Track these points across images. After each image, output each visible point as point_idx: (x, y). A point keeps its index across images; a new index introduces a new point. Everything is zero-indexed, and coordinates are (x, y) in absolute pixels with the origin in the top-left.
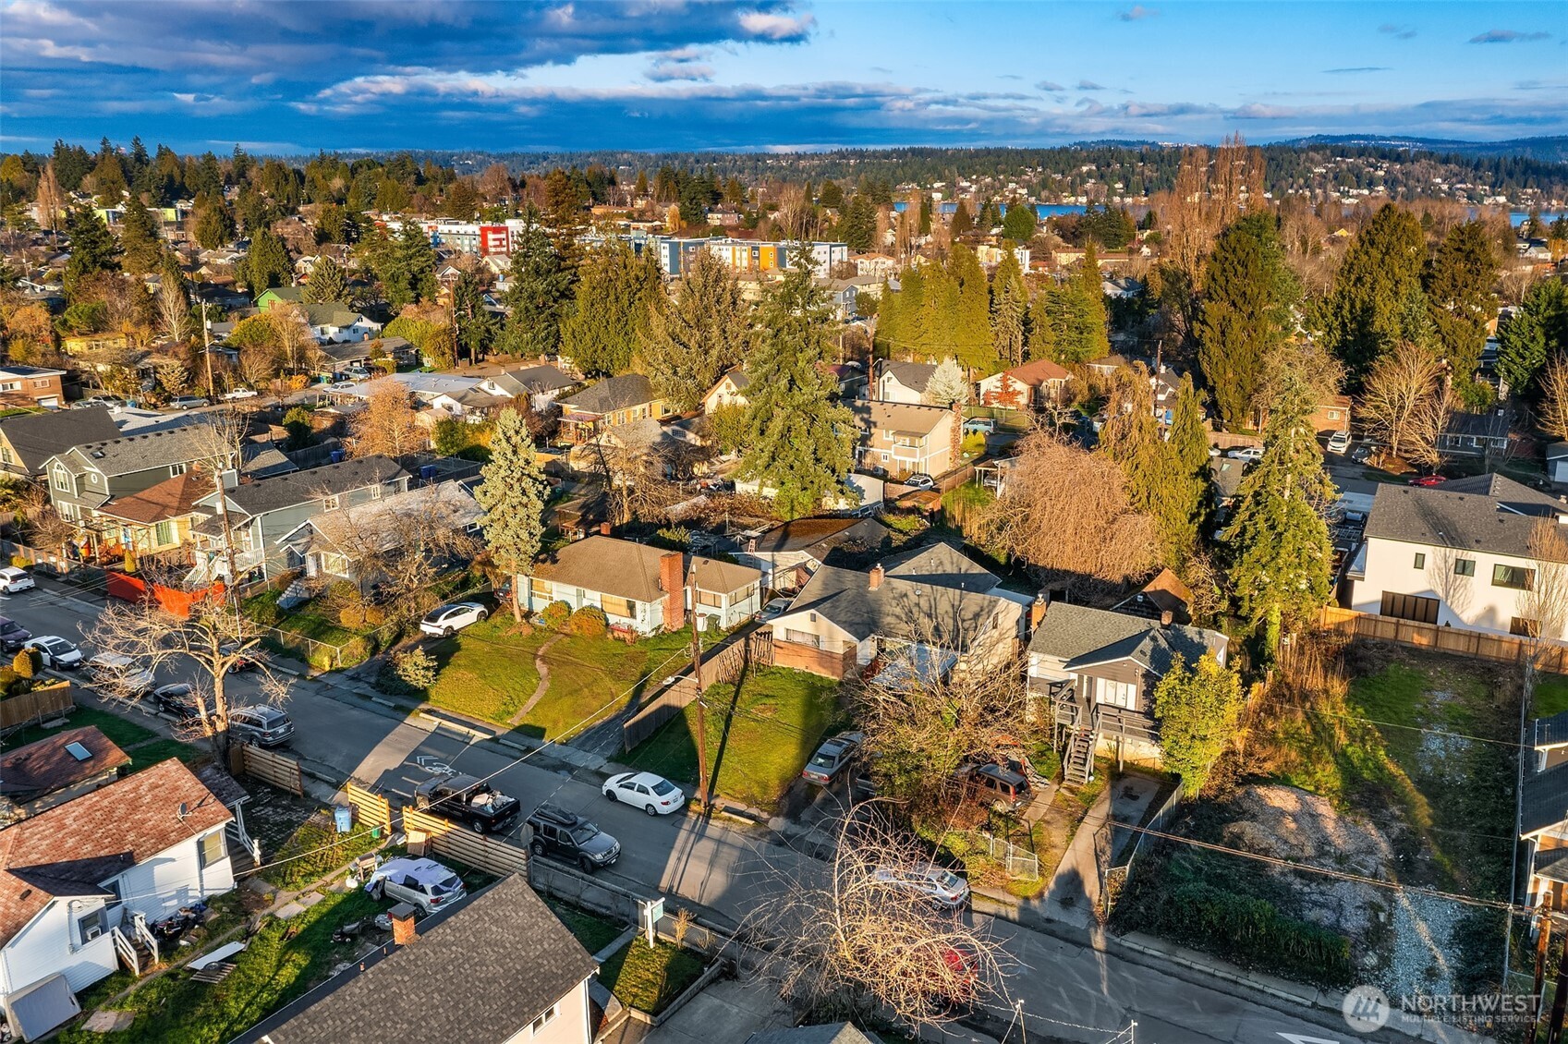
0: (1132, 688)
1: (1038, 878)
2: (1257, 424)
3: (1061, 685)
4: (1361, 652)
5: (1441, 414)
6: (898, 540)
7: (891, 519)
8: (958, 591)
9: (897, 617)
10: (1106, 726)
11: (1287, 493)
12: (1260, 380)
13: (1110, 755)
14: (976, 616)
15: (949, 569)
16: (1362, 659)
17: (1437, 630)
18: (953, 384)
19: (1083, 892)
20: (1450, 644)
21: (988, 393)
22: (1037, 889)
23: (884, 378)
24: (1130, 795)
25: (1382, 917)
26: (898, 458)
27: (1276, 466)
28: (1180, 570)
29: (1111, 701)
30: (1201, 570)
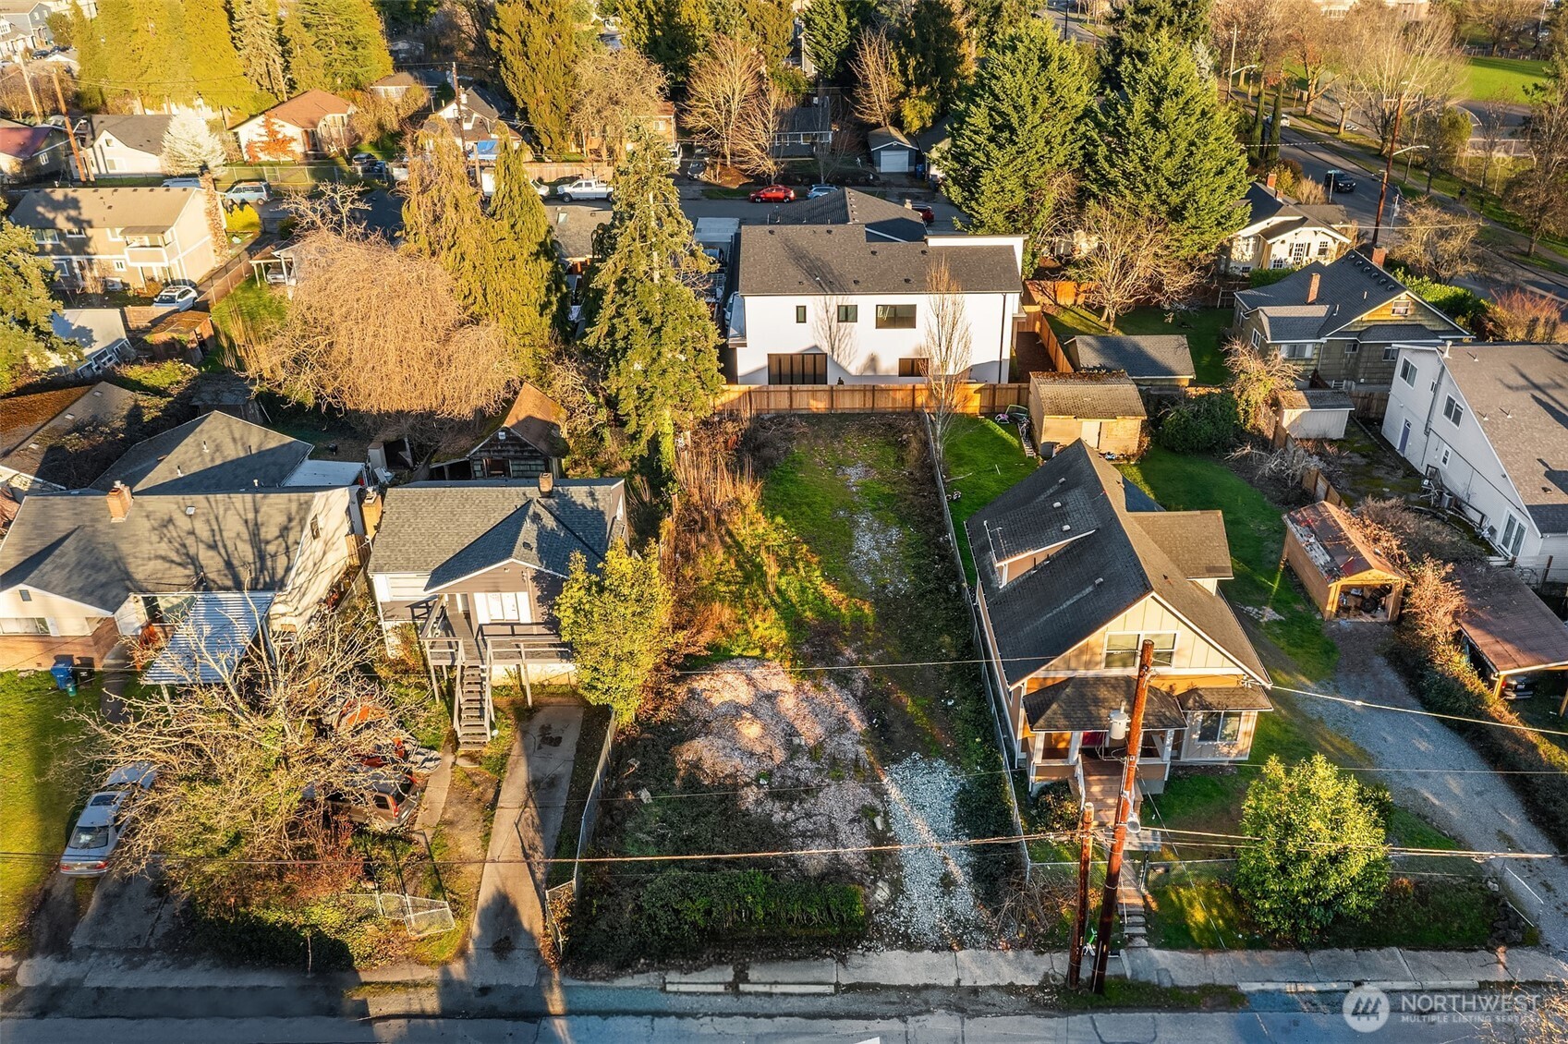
0: (523, 597)
1: (454, 924)
2: (580, 145)
3: (427, 605)
4: (762, 436)
5: (771, 116)
6: (152, 407)
7: (135, 372)
8: (248, 497)
9: (164, 558)
10: (499, 656)
11: (656, 276)
12: (576, 96)
13: (510, 682)
14: (285, 530)
15: (233, 452)
16: (763, 445)
17: (832, 390)
18: (199, 139)
19: (519, 924)
20: (848, 403)
21: (250, 145)
22: (457, 942)
23: (101, 140)
24: (550, 740)
25: (879, 821)
26: (139, 265)
27: (638, 244)
28: (543, 382)
29: (498, 616)
30: (567, 377)
